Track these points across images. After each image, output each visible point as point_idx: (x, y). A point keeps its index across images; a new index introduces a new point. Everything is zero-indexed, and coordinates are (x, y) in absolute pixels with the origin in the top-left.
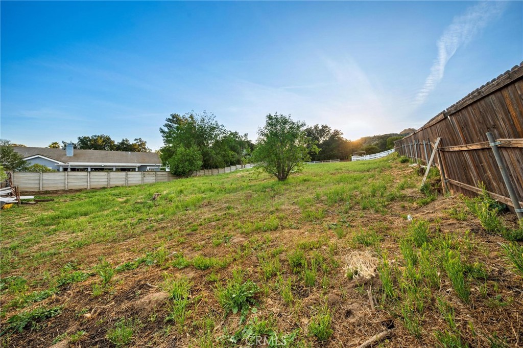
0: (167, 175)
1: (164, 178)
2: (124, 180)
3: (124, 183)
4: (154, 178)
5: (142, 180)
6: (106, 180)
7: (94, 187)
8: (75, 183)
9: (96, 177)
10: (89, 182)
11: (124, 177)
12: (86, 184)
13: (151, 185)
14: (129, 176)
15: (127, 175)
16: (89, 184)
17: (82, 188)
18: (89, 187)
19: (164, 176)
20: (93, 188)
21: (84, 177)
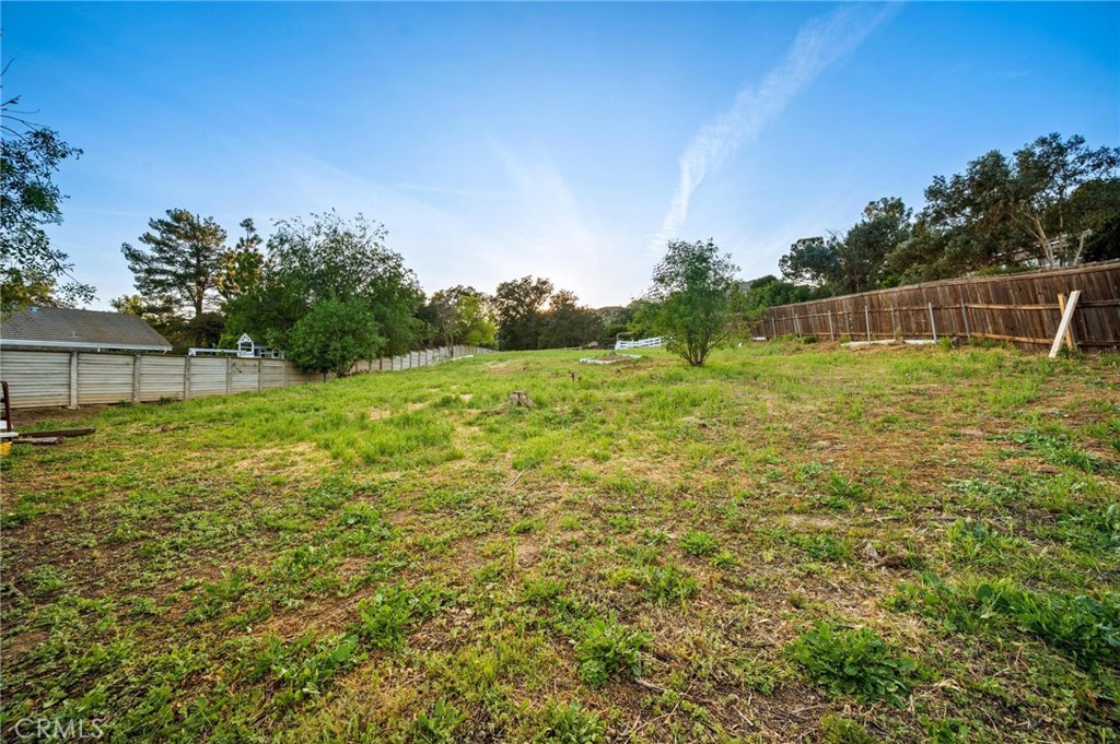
0: (283, 371)
1: (277, 377)
2: (181, 380)
3: (180, 388)
4: (256, 377)
5: (229, 381)
6: (130, 380)
7: (90, 401)
8: (27, 389)
9: (97, 369)
10: (74, 386)
11: (181, 371)
12: (63, 390)
13: (246, 395)
14: (194, 370)
15: (187, 367)
16: (74, 393)
17: (51, 403)
18: (74, 401)
19: (277, 371)
20: (85, 406)
21: (58, 369)
